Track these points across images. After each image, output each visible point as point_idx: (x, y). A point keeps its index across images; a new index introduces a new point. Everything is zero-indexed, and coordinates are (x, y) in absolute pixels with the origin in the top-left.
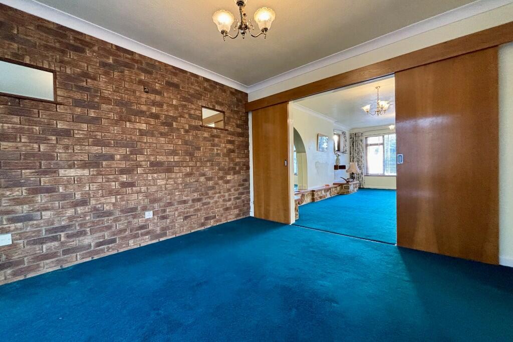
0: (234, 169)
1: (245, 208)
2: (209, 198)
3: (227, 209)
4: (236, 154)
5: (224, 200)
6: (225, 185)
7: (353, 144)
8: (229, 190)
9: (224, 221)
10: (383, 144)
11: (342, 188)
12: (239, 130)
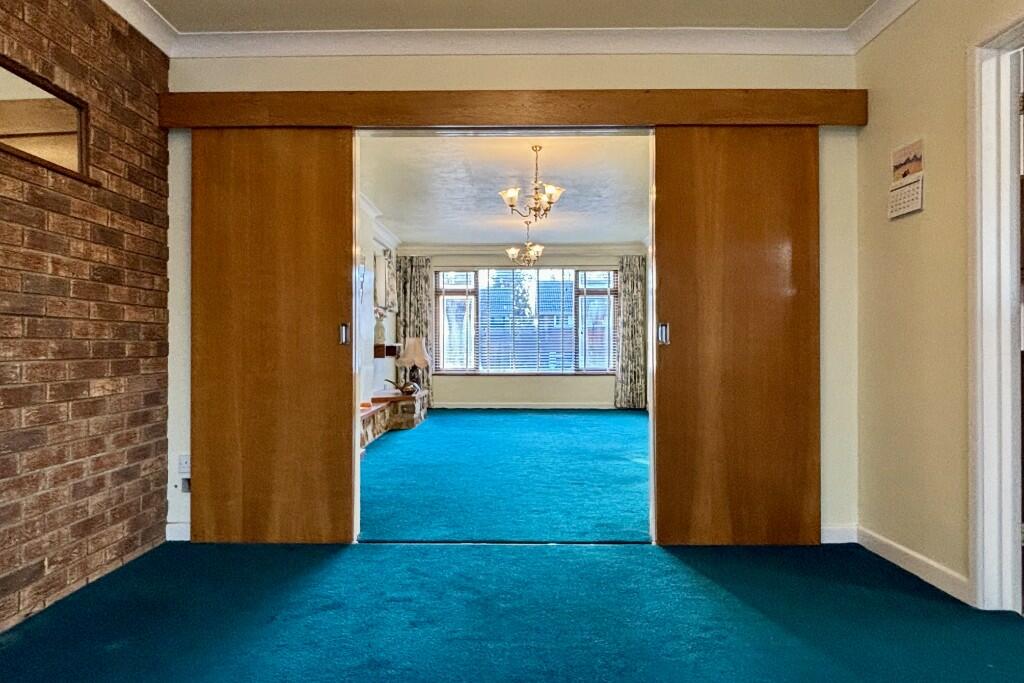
0: (116, 350)
1: (151, 511)
2: (19, 485)
3: (86, 527)
4: (125, 290)
5: (78, 491)
6: (84, 422)
7: (405, 288)
8: (97, 443)
9: (74, 585)
10: (475, 293)
11: (394, 412)
12: (138, 193)
